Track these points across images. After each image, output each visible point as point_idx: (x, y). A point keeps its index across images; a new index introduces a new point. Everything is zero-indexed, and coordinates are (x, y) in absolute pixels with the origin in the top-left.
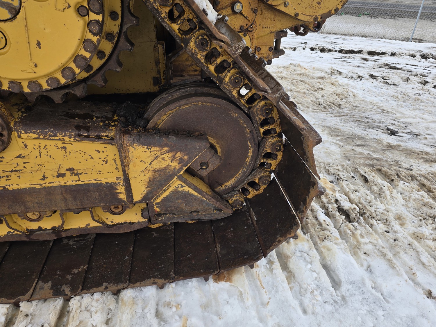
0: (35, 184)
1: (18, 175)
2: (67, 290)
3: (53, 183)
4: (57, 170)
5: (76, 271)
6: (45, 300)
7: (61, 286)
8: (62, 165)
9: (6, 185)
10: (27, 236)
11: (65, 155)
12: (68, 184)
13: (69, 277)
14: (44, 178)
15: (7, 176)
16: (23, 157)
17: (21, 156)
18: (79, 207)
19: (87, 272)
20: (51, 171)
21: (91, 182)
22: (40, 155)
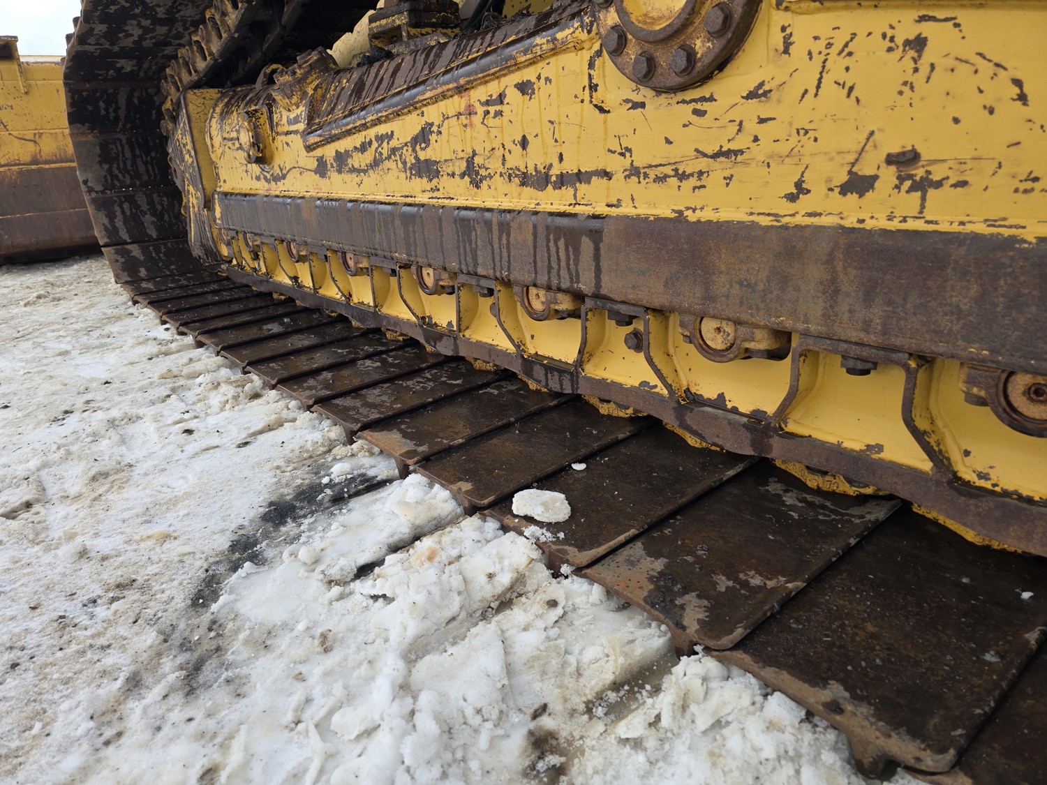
0: (763, 214)
1: (727, 174)
2: (694, 613)
3: (820, 215)
4: (852, 158)
5: (756, 581)
6: (625, 606)
7: (686, 590)
8: (877, 136)
9: (688, 208)
10: (680, 410)
11: (905, 83)
12: (869, 224)
13: (723, 583)
14: (801, 189)
15: (701, 173)
16: (766, 94)
17: (760, 92)
18: (872, 339)
19: (790, 602)
20: (831, 159)
21: (969, 228)
22: (818, 87)
